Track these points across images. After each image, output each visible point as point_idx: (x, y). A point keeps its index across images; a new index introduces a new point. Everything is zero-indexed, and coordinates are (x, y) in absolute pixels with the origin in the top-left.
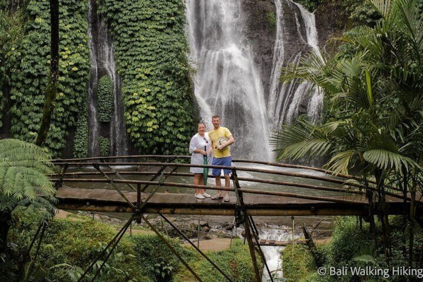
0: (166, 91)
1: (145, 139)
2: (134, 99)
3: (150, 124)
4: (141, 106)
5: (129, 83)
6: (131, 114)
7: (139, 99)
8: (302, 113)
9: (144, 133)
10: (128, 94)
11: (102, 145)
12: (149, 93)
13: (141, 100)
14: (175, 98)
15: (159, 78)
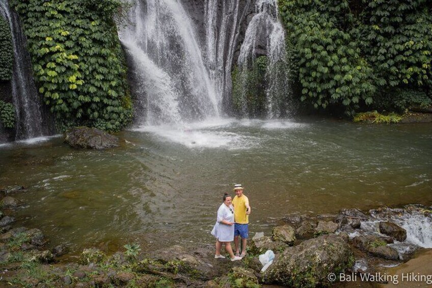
0: (91, 34)
1: (65, 100)
2: (48, 46)
3: (73, 78)
4: (59, 55)
5: (36, 24)
6: (44, 67)
7: (56, 45)
8: (261, 55)
9: (64, 91)
10: (37, 38)
11: (4, 113)
12: (68, 38)
13: (58, 46)
14: (105, 43)
15: (79, 16)
